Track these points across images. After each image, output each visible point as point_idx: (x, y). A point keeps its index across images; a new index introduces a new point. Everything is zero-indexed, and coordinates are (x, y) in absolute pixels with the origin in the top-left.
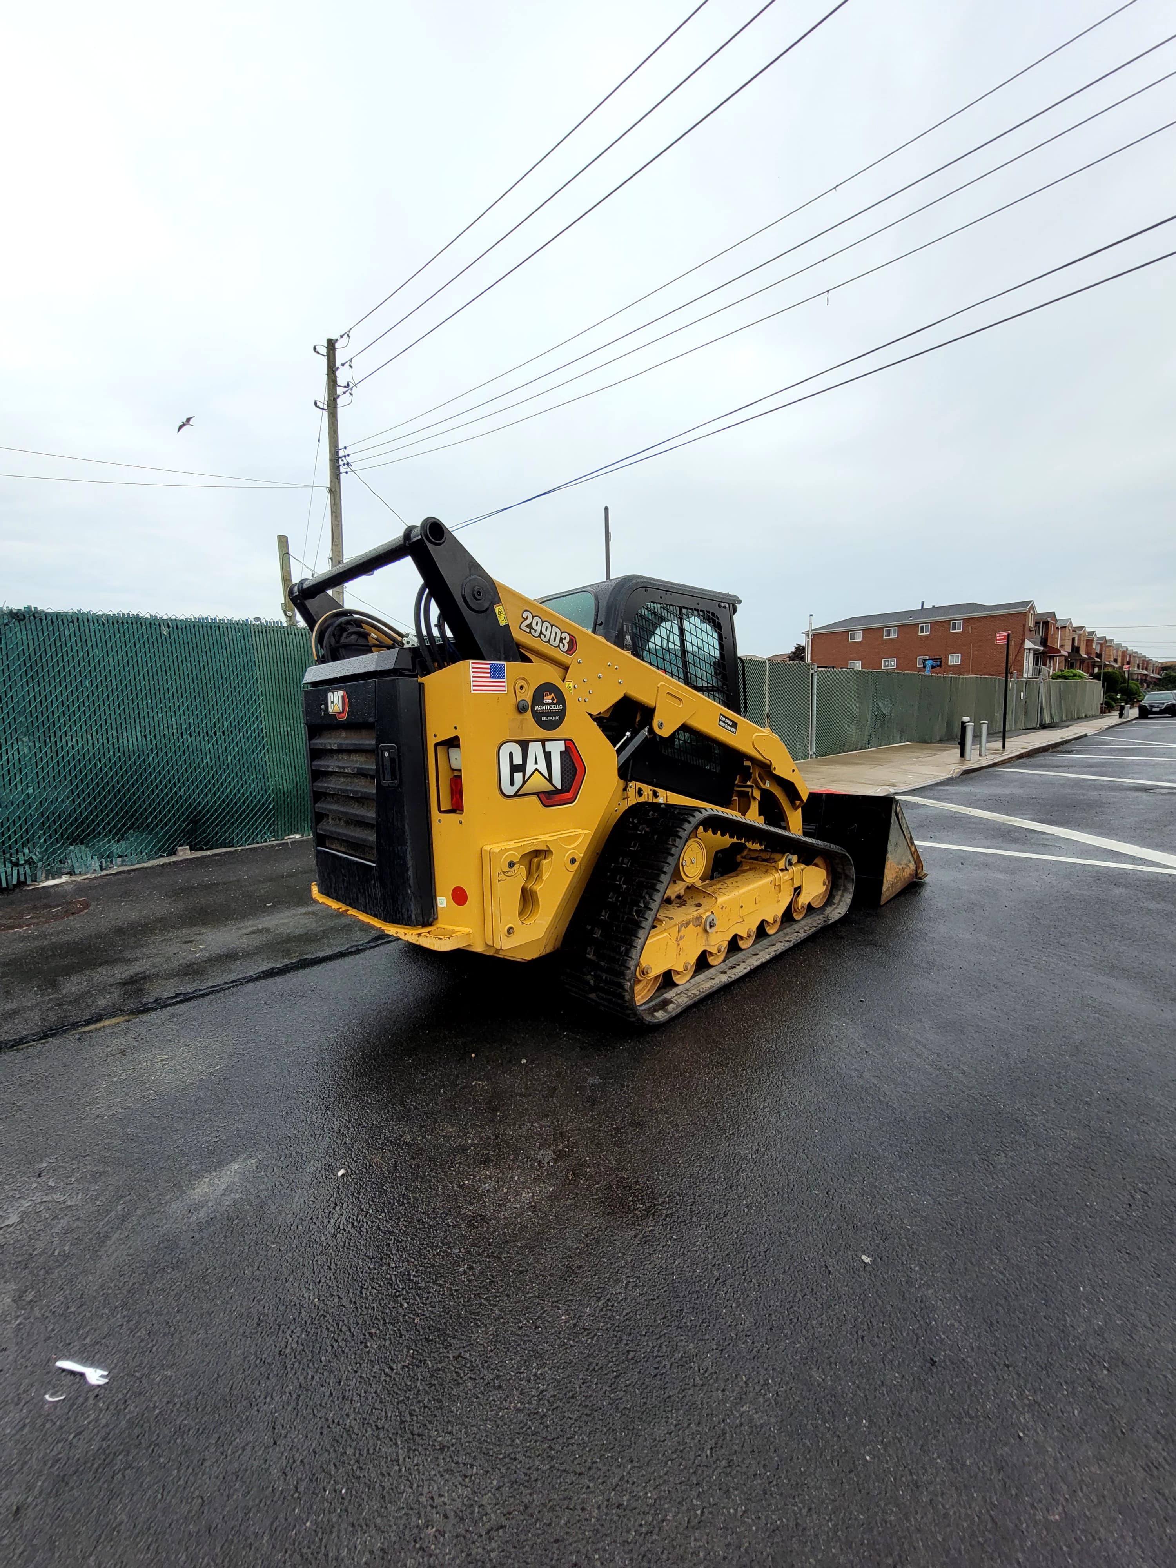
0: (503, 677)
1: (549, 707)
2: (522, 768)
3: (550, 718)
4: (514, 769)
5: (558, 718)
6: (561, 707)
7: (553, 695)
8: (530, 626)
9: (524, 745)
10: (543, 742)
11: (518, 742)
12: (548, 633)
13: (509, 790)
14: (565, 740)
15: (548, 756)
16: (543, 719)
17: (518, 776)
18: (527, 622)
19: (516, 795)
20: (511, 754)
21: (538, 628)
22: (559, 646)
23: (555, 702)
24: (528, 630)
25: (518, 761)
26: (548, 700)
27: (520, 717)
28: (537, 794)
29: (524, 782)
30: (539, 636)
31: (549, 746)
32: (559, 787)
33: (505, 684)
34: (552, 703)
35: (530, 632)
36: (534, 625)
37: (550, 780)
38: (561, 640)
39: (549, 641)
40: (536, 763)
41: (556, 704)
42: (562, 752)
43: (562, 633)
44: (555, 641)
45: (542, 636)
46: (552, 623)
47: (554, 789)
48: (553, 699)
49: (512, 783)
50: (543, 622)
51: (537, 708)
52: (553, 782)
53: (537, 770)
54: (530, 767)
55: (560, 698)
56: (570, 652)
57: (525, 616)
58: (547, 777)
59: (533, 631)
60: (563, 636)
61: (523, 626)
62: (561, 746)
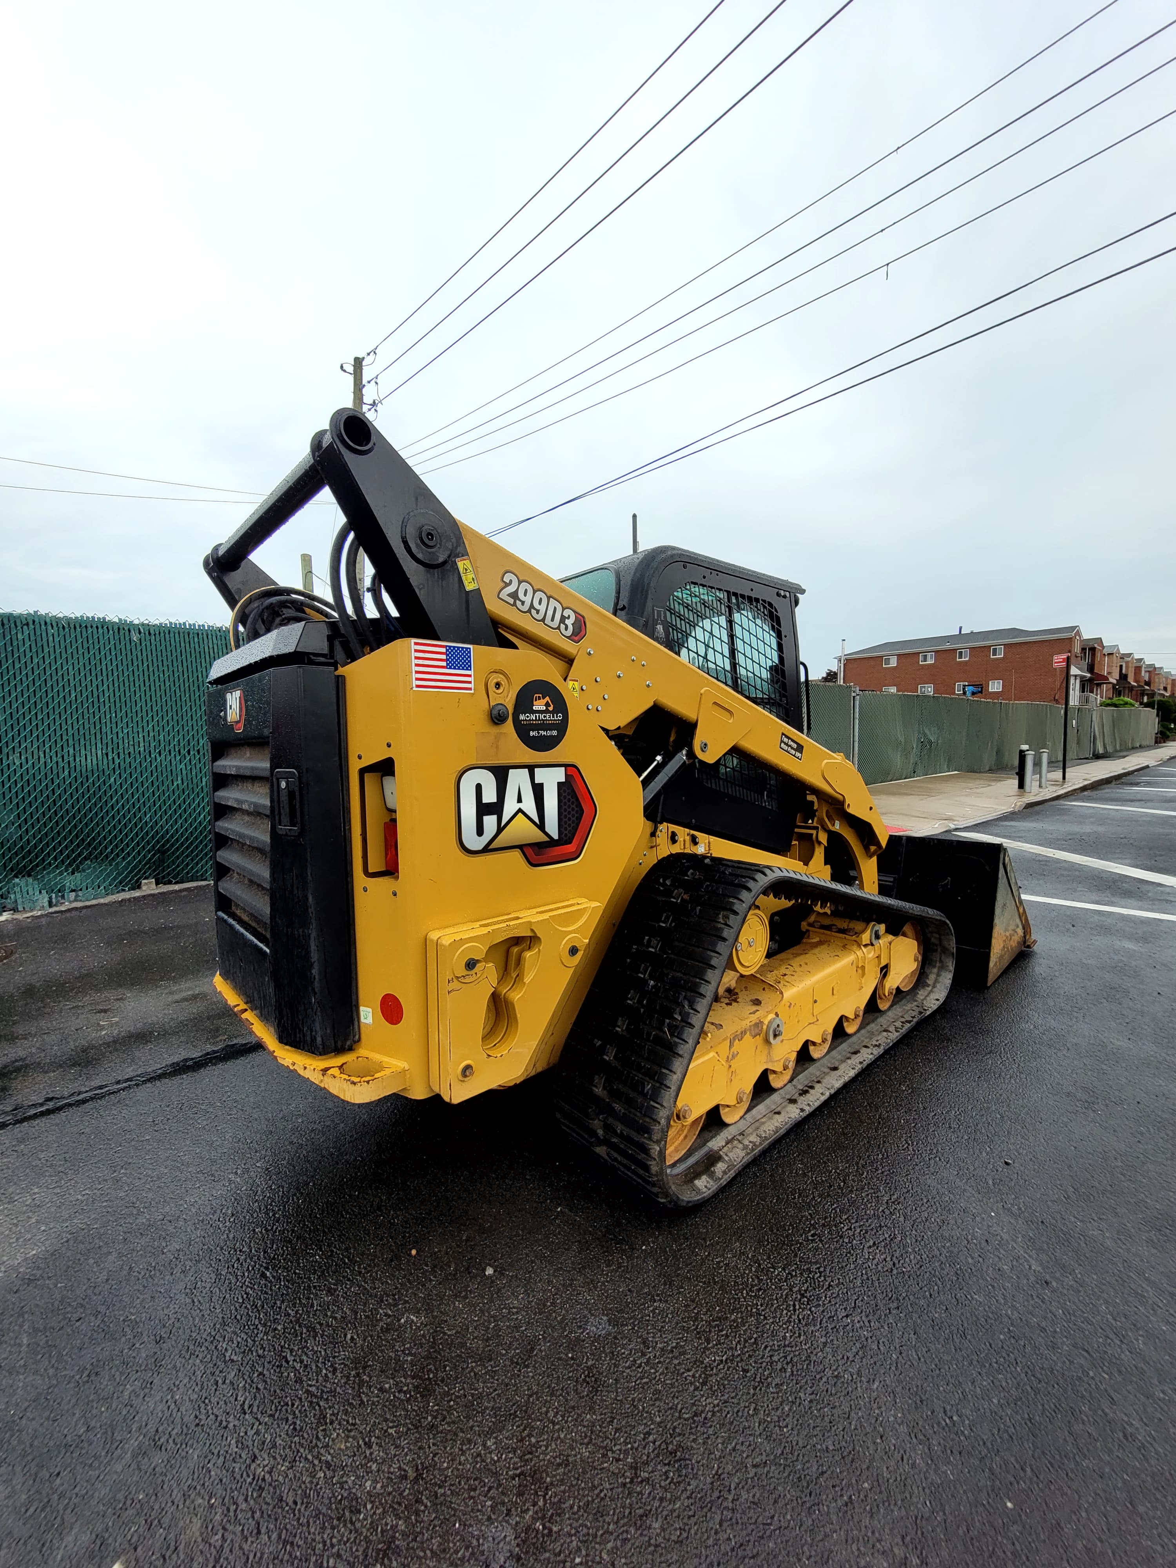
0: (469, 668)
1: (542, 717)
2: (496, 808)
3: (543, 733)
4: (483, 809)
5: (555, 733)
6: (560, 717)
7: (547, 698)
8: (514, 595)
9: (501, 774)
10: (531, 769)
11: (491, 769)
12: (542, 608)
13: (474, 842)
14: (566, 766)
15: (538, 791)
16: (532, 734)
17: (490, 821)
18: (511, 589)
19: (486, 850)
20: (479, 788)
21: (528, 600)
22: (558, 628)
23: (551, 709)
24: (511, 601)
25: (490, 796)
26: (539, 705)
27: (494, 730)
28: (521, 847)
29: (500, 829)
30: (529, 611)
31: (541, 775)
32: (556, 837)
33: (471, 678)
34: (547, 711)
35: (514, 604)
36: (521, 595)
37: (541, 826)
38: (563, 619)
39: (543, 620)
40: (520, 800)
41: (553, 712)
42: (560, 784)
43: (563, 609)
44: (553, 620)
45: (533, 612)
46: (548, 594)
47: (547, 839)
48: (547, 705)
49: (480, 831)
50: (535, 592)
51: (522, 717)
52: (547, 830)
53: (520, 811)
54: (510, 807)
55: (559, 704)
56: (576, 638)
57: (507, 579)
58: (537, 821)
59: (518, 603)
60: (566, 614)
61: (504, 594)
62: (559, 775)
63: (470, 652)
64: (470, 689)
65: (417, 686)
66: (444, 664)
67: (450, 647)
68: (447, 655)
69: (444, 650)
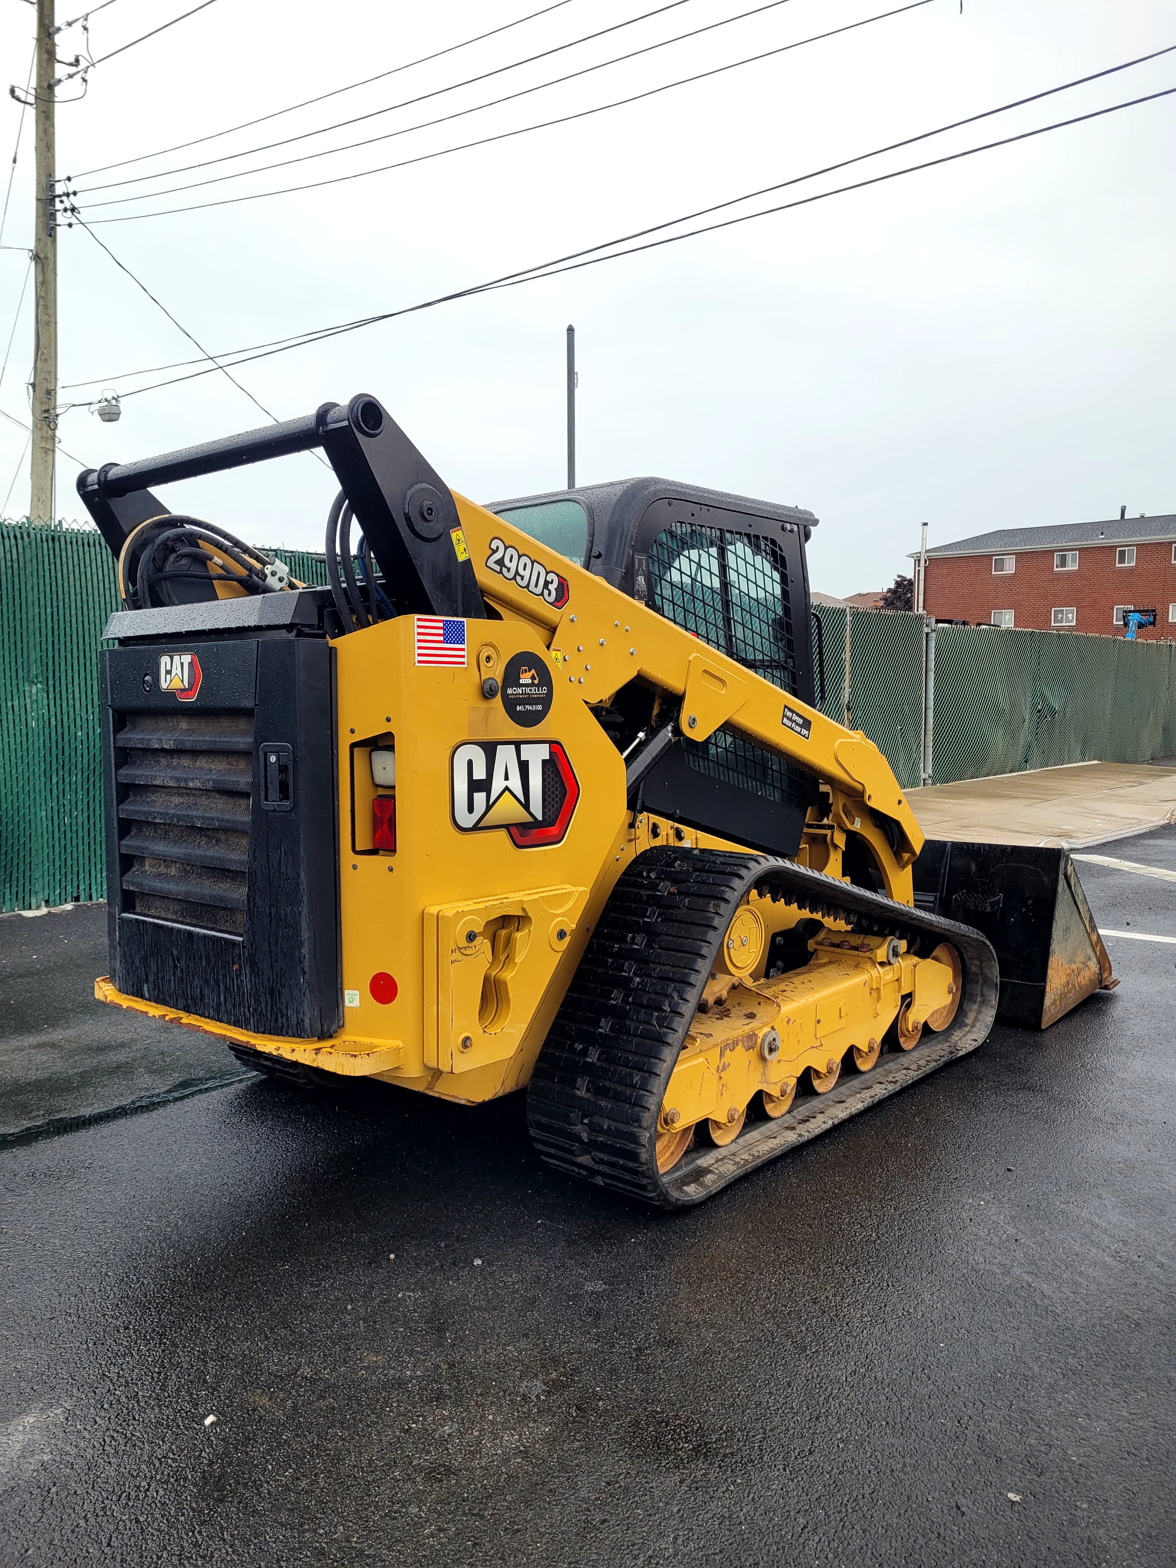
0: (462, 641)
1: (528, 690)
2: (486, 785)
3: (529, 707)
4: (475, 786)
6: (545, 690)
7: (533, 671)
9: (490, 749)
10: (517, 744)
11: (482, 745)
12: (526, 574)
13: (466, 819)
14: (550, 742)
15: (524, 767)
16: (519, 708)
17: (480, 798)
18: (497, 556)
19: (476, 828)
20: (470, 763)
21: (513, 566)
22: (542, 594)
23: (536, 682)
24: (498, 568)
25: (480, 773)
26: (526, 678)
27: (484, 705)
28: (507, 827)
29: (489, 807)
30: (514, 578)
31: (526, 752)
32: (540, 818)
33: (465, 652)
34: (532, 684)
35: (501, 572)
36: (507, 561)
37: (526, 806)
38: (546, 584)
39: (527, 587)
40: (507, 777)
41: (538, 686)
42: (544, 762)
43: (547, 573)
44: (536, 585)
45: (518, 578)
46: (533, 559)
47: (532, 820)
48: (533, 678)
49: (471, 808)
50: (519, 557)
51: (510, 691)
52: (531, 810)
53: (507, 788)
54: (498, 784)
55: (544, 677)
56: (559, 604)
57: (494, 547)
58: (522, 800)
59: (504, 570)
60: (549, 579)
61: (492, 562)
62: (544, 752)
63: (463, 626)
64: (463, 663)
65: (419, 662)
66: (441, 638)
67: (447, 621)
68: (444, 630)
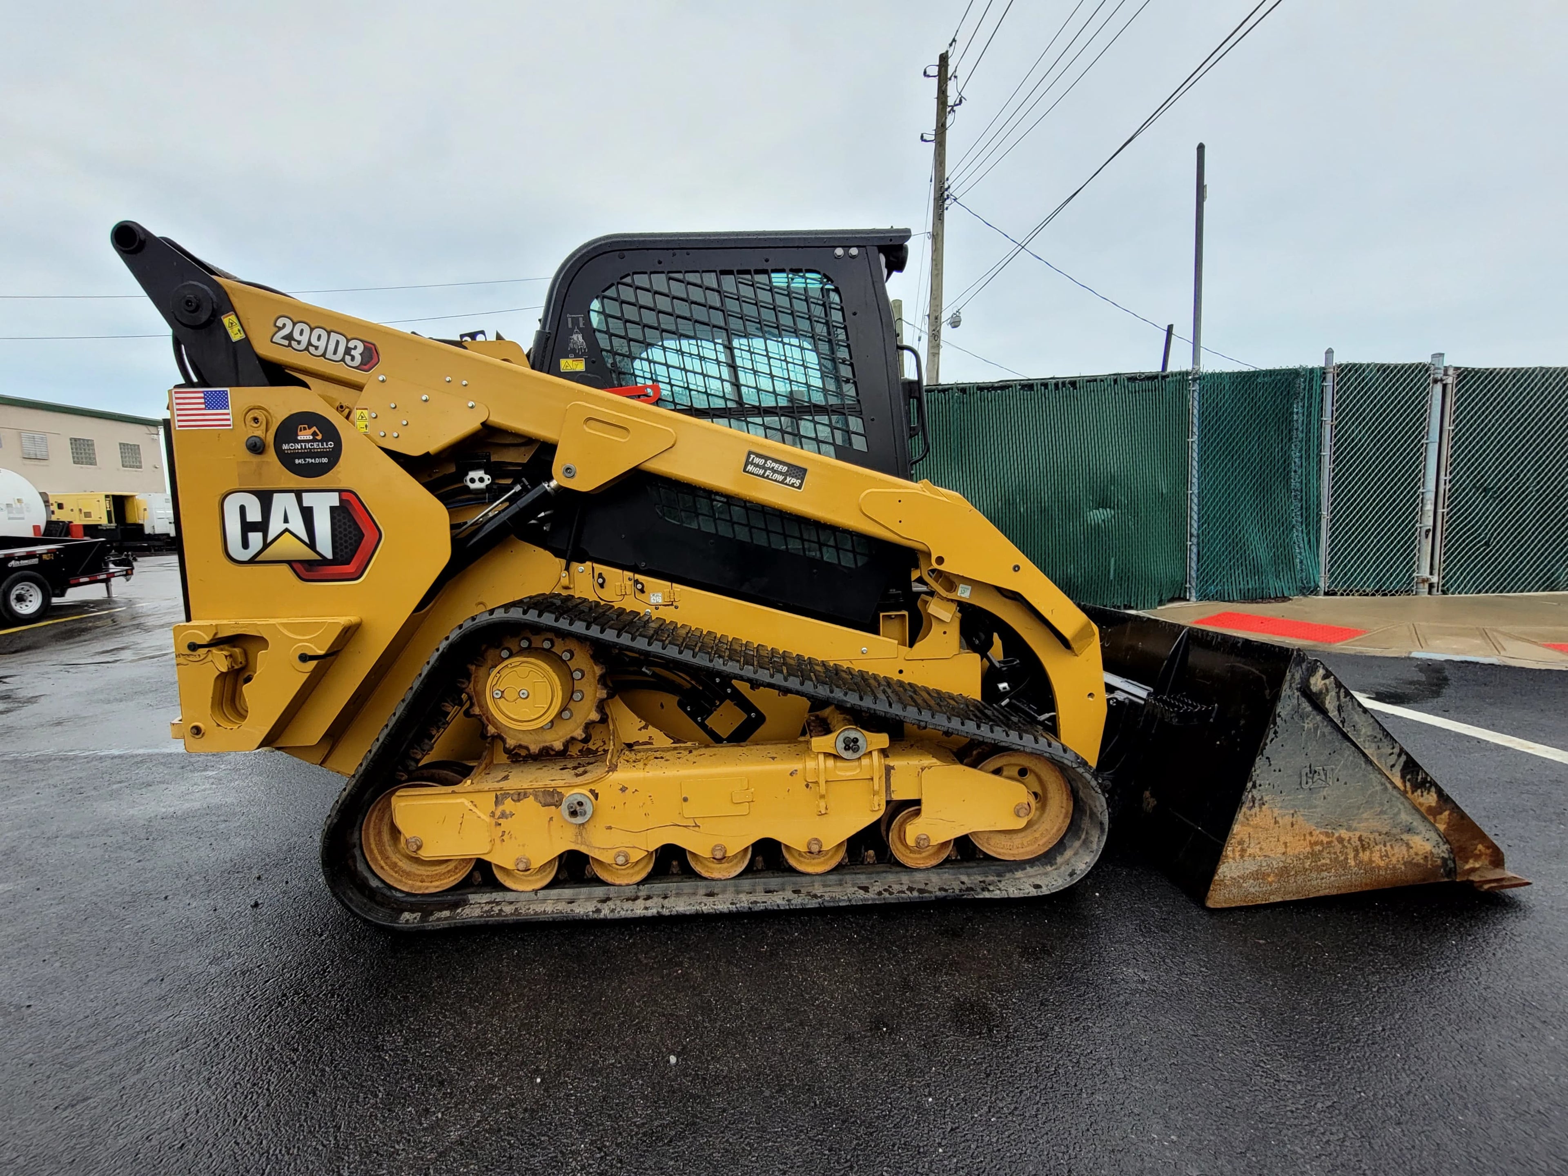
0: (226, 407)
1: (308, 445)
2: (262, 527)
3: (310, 461)
4: (247, 527)
5: (325, 460)
6: (331, 445)
7: (314, 428)
8: (289, 337)
9: (265, 498)
10: (299, 494)
11: (258, 493)
12: (322, 344)
14: (340, 491)
15: (307, 514)
16: (297, 461)
17: (256, 538)
18: (285, 332)
19: (252, 561)
20: (242, 509)
21: (304, 339)
22: (343, 360)
23: (319, 437)
24: (286, 343)
25: (254, 515)
26: (305, 435)
27: (255, 459)
28: (290, 563)
29: (266, 545)
30: (307, 349)
31: (308, 499)
32: (329, 555)
33: (227, 416)
34: (314, 440)
35: (290, 345)
36: (296, 335)
37: (312, 545)
38: (348, 351)
39: (324, 355)
40: (286, 520)
41: (321, 441)
42: (333, 509)
43: (348, 341)
44: (335, 352)
45: (311, 349)
46: (328, 329)
47: (319, 558)
48: (314, 434)
49: (245, 544)
50: (312, 330)
51: (285, 447)
52: (318, 549)
53: (287, 530)
54: (276, 526)
55: (329, 432)
56: (366, 367)
57: (280, 323)
58: (307, 540)
59: (294, 344)
60: (351, 344)
61: (278, 338)
62: (334, 499)
63: (227, 394)
64: (229, 425)
65: (180, 426)
66: (203, 406)
67: (207, 392)
68: (205, 399)
69: (202, 395)
